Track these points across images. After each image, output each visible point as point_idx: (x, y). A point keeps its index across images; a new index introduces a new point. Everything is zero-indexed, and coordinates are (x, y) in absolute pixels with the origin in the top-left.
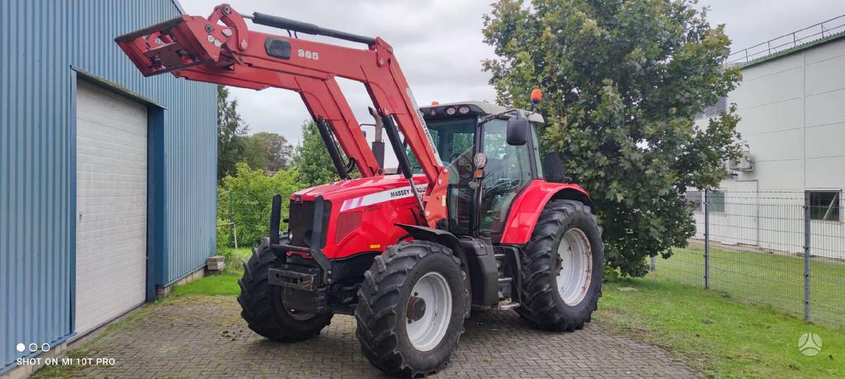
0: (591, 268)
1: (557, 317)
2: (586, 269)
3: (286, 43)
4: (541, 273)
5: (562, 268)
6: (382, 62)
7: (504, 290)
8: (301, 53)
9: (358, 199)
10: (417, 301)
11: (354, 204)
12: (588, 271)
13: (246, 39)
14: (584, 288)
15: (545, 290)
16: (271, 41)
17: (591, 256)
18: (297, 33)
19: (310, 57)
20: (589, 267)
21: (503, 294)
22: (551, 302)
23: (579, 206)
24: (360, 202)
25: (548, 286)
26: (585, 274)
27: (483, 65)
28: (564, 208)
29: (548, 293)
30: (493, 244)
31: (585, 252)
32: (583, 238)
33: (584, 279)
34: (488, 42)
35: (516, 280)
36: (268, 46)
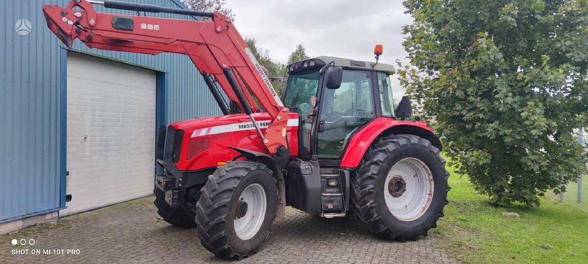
0: (433, 192)
1: (383, 228)
2: (428, 192)
3: (130, 20)
4: (366, 191)
5: (405, 190)
6: (219, 29)
7: (334, 203)
8: (144, 26)
9: (207, 129)
10: (243, 203)
11: (203, 132)
12: (430, 194)
13: (94, 18)
14: (424, 208)
15: (368, 204)
16: (116, 19)
17: (433, 183)
18: (146, 13)
19: (152, 28)
20: (430, 191)
21: (333, 206)
22: (376, 215)
23: (415, 139)
24: (209, 131)
25: (371, 201)
26: (427, 196)
27: (403, 29)
28: (396, 140)
29: (372, 208)
30: (321, 167)
31: (427, 178)
32: (424, 167)
33: (426, 200)
34: (408, 12)
35: (345, 195)
36: (114, 23)
